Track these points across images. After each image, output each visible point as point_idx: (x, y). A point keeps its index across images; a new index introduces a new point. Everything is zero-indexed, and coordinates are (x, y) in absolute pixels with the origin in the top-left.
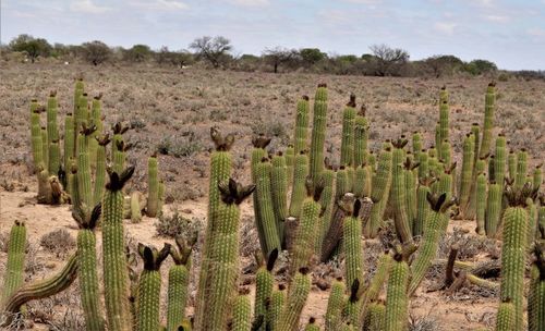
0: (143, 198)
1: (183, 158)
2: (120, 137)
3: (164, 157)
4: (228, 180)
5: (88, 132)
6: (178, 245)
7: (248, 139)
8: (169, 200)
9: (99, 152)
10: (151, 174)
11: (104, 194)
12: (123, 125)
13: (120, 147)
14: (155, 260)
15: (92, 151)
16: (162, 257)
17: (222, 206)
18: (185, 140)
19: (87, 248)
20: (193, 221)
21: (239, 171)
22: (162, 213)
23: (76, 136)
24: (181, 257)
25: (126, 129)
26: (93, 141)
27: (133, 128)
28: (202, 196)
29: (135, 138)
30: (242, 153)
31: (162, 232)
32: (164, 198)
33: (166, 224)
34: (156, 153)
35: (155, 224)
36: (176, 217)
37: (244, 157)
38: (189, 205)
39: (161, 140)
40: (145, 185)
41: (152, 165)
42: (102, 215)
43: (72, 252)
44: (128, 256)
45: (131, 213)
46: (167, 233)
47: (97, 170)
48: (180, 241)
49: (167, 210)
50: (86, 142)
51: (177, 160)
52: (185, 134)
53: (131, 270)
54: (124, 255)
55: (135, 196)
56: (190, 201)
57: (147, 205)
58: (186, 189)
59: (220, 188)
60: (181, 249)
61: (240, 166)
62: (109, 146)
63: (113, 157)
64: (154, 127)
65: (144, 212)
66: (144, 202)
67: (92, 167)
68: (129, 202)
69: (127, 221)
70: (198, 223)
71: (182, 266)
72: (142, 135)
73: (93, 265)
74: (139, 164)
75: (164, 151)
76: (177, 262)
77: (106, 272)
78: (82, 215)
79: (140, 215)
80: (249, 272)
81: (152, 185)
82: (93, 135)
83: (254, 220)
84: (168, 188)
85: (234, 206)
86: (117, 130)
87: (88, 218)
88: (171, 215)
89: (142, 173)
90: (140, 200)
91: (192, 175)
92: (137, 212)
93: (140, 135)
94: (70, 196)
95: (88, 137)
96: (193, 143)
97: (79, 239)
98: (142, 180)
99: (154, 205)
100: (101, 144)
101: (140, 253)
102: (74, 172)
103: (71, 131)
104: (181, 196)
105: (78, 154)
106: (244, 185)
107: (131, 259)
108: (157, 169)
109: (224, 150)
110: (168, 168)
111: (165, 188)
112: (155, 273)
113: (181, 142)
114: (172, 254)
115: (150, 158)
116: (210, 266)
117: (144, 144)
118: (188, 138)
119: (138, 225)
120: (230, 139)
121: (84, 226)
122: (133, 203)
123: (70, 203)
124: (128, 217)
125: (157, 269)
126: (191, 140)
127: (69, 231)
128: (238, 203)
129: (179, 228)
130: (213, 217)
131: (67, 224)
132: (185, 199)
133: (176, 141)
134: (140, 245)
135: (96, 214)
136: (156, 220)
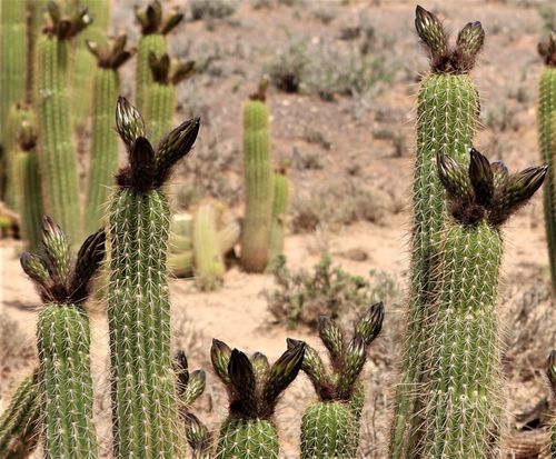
0: (230, 216)
1: (344, 103)
2: (160, 44)
3: (286, 100)
4: (467, 156)
5: (67, 31)
6: (327, 343)
7: (529, 44)
8: (305, 223)
9: (99, 88)
10: (251, 150)
11: (113, 198)
12: (168, 12)
13: (159, 71)
14: (260, 387)
15: (76, 84)
16: (281, 379)
17: (451, 232)
18: (348, 51)
19: (64, 356)
20: (373, 283)
21: (504, 138)
22: (282, 260)
23: (31, 45)
24: (335, 379)
25: (177, 20)
26: (82, 57)
27: (197, 16)
28: (397, 211)
29: (205, 48)
30: (515, 86)
31: (282, 313)
32: (288, 219)
33: (295, 291)
34: (262, 88)
35: (264, 293)
36: (323, 273)
37: (521, 98)
38: (362, 237)
39: (278, 54)
40: (233, 181)
41: (252, 123)
42: (108, 259)
43: (23, 374)
44: (184, 378)
45: (194, 262)
46: (298, 319)
47: (94, 140)
48: (333, 334)
49: (298, 254)
50: (62, 59)
51: (327, 108)
52: (349, 35)
53: (191, 419)
54: (171, 376)
55: (205, 212)
56: (363, 225)
57: (241, 239)
58: (353, 192)
59: (444, 180)
60: (334, 356)
61: (507, 124)
62: (128, 70)
63: (140, 102)
64: (257, 16)
65: (230, 258)
66: (232, 230)
67: (80, 131)
68: (188, 230)
69: (181, 283)
70: (388, 286)
71: (337, 405)
72: (224, 38)
73: (84, 404)
74: (216, 122)
75: (289, 85)
76: (325, 393)
77: (119, 425)
78: (50, 262)
79: (220, 266)
80: (535, 424)
81: (252, 180)
82: (81, 37)
83: (547, 277)
84: (302, 190)
85: (485, 228)
86: (151, 22)
87: (67, 273)
88: (310, 266)
89: (226, 148)
90: (220, 225)
91: (370, 153)
92: (210, 260)
93: (217, 37)
94: (18, 216)
95: (68, 45)
96: (371, 59)
97: (43, 333)
98: (225, 168)
99: (258, 238)
100: (104, 64)
101: (218, 371)
102: (29, 145)
103: (19, 28)
104: (340, 212)
105: (40, 92)
106: (512, 170)
107: (192, 388)
108: (267, 133)
109: (456, 70)
110: (299, 131)
111: (291, 189)
112: (261, 427)
113: (336, 57)
114: (308, 371)
115: (248, 104)
116: (418, 404)
117: (228, 65)
118: (357, 44)
119: (213, 297)
120: (472, 38)
121: (56, 294)
122: (198, 234)
123: (17, 237)
124: (186, 274)
125: (268, 413)
126: (365, 50)
127: (16, 315)
128: (498, 221)
129: (333, 303)
130: (426, 261)
131: (10, 297)
132: (351, 220)
133: (323, 53)
134: (218, 345)
135: (90, 258)
136: (266, 282)
